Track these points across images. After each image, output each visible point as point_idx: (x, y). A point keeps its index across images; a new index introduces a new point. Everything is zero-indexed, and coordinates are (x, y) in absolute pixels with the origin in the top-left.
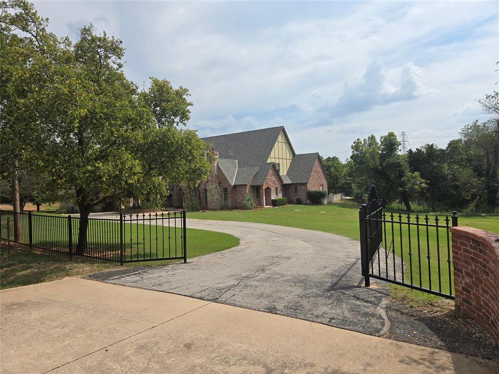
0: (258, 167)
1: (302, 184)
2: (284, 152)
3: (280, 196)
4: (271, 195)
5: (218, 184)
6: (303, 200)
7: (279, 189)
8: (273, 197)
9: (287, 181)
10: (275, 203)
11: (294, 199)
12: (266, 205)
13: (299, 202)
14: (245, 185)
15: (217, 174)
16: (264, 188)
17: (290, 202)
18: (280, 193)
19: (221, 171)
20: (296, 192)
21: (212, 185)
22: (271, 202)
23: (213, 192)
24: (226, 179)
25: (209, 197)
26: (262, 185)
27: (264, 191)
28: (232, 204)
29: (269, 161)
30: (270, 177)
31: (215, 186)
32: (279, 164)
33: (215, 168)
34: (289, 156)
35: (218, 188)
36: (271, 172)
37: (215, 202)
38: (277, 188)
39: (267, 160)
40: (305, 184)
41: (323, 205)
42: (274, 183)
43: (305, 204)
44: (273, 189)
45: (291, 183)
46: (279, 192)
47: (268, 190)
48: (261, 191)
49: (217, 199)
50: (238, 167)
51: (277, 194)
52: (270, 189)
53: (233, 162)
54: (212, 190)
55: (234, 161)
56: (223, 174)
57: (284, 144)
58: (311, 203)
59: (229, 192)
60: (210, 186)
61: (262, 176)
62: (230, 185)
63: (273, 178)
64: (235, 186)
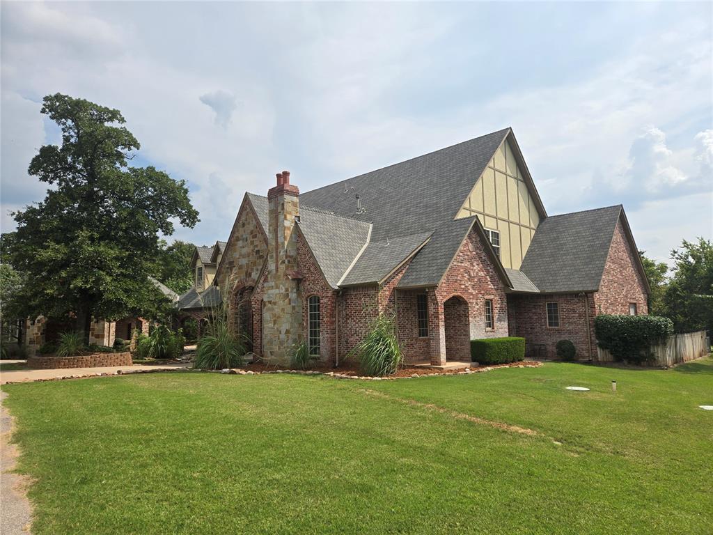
0: (427, 234)
1: (575, 295)
2: (514, 202)
3: (501, 331)
4: (467, 325)
5: (294, 284)
6: (582, 348)
7: (497, 307)
8: (477, 331)
9: (523, 284)
10: (482, 354)
11: (550, 342)
12: (449, 359)
13: (566, 354)
14: (374, 286)
15: (293, 253)
16: (442, 295)
17: (536, 352)
18: (500, 320)
19: (305, 244)
20: (554, 320)
21: (277, 287)
22: (467, 350)
23: (277, 310)
24: (318, 268)
25: (268, 326)
26: (434, 287)
27: (441, 310)
28: (333, 351)
29: (463, 214)
30: (466, 264)
31: (283, 291)
32: (496, 235)
33: (288, 233)
34: (527, 217)
35: (293, 296)
36: (466, 247)
37: (281, 343)
38: (489, 303)
39: (456, 213)
40: (587, 295)
41: (660, 368)
42: (479, 285)
43: (589, 363)
44: (476, 307)
45: (536, 290)
46: (496, 317)
47: (457, 306)
48: (431, 310)
49: (287, 332)
50: (372, 240)
51: (490, 324)
52: (465, 303)
53: (357, 226)
54: (275, 303)
55: (363, 224)
56: (309, 252)
57: (512, 182)
58: (610, 357)
59: (323, 310)
60: (270, 291)
61: (435, 258)
62: (326, 287)
63: (477, 269)
64: (345, 291)
